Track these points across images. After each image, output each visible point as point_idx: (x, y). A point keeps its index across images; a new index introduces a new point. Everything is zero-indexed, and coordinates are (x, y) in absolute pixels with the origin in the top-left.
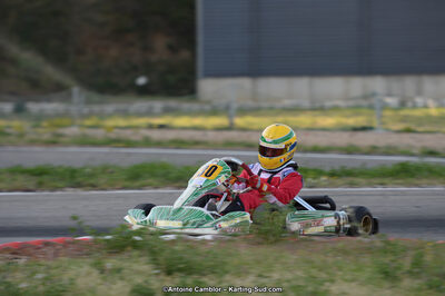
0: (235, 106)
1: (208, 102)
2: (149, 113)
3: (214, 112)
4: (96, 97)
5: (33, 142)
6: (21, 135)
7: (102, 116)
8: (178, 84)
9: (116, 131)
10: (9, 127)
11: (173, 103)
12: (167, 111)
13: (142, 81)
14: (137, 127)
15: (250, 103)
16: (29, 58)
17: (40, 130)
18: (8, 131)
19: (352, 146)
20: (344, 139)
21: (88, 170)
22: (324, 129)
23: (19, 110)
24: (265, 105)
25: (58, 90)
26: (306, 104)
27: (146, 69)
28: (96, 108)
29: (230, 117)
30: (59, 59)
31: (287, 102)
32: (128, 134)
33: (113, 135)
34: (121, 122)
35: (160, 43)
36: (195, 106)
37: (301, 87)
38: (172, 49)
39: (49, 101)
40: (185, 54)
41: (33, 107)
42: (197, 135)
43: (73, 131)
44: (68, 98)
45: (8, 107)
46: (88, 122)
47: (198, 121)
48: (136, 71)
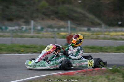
4: (108, 27)
5: (92, 39)
6: (89, 37)
7: (110, 32)
9: (113, 36)
10: (86, 34)
13: (120, 23)
14: (118, 35)
16: (91, 17)
17: (93, 35)
18: (85, 35)
21: (105, 47)
23: (89, 30)
25: (99, 25)
27: (121, 20)
28: (108, 30)
30: (99, 17)
32: (116, 37)
33: (112, 37)
34: (115, 34)
39: (96, 27)
41: (92, 29)
43: (102, 36)
44: (101, 27)
45: (86, 29)
46: (106, 33)
48: (118, 20)
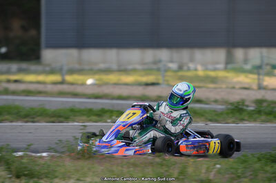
0: (65, 68)
1: (49, 65)
2: (8, 72)
3: (52, 72)
8: (28, 53)
11: (24, 65)
12: (20, 71)
15: (77, 66)
19: (144, 96)
20: (139, 91)
22: (126, 84)
24: (87, 67)
26: (115, 67)
29: (63, 75)
31: (102, 66)
35: (16, 24)
36: (39, 68)
37: (112, 56)
38: (24, 28)
40: (33, 32)
42: (40, 87)
47: (41, 78)
